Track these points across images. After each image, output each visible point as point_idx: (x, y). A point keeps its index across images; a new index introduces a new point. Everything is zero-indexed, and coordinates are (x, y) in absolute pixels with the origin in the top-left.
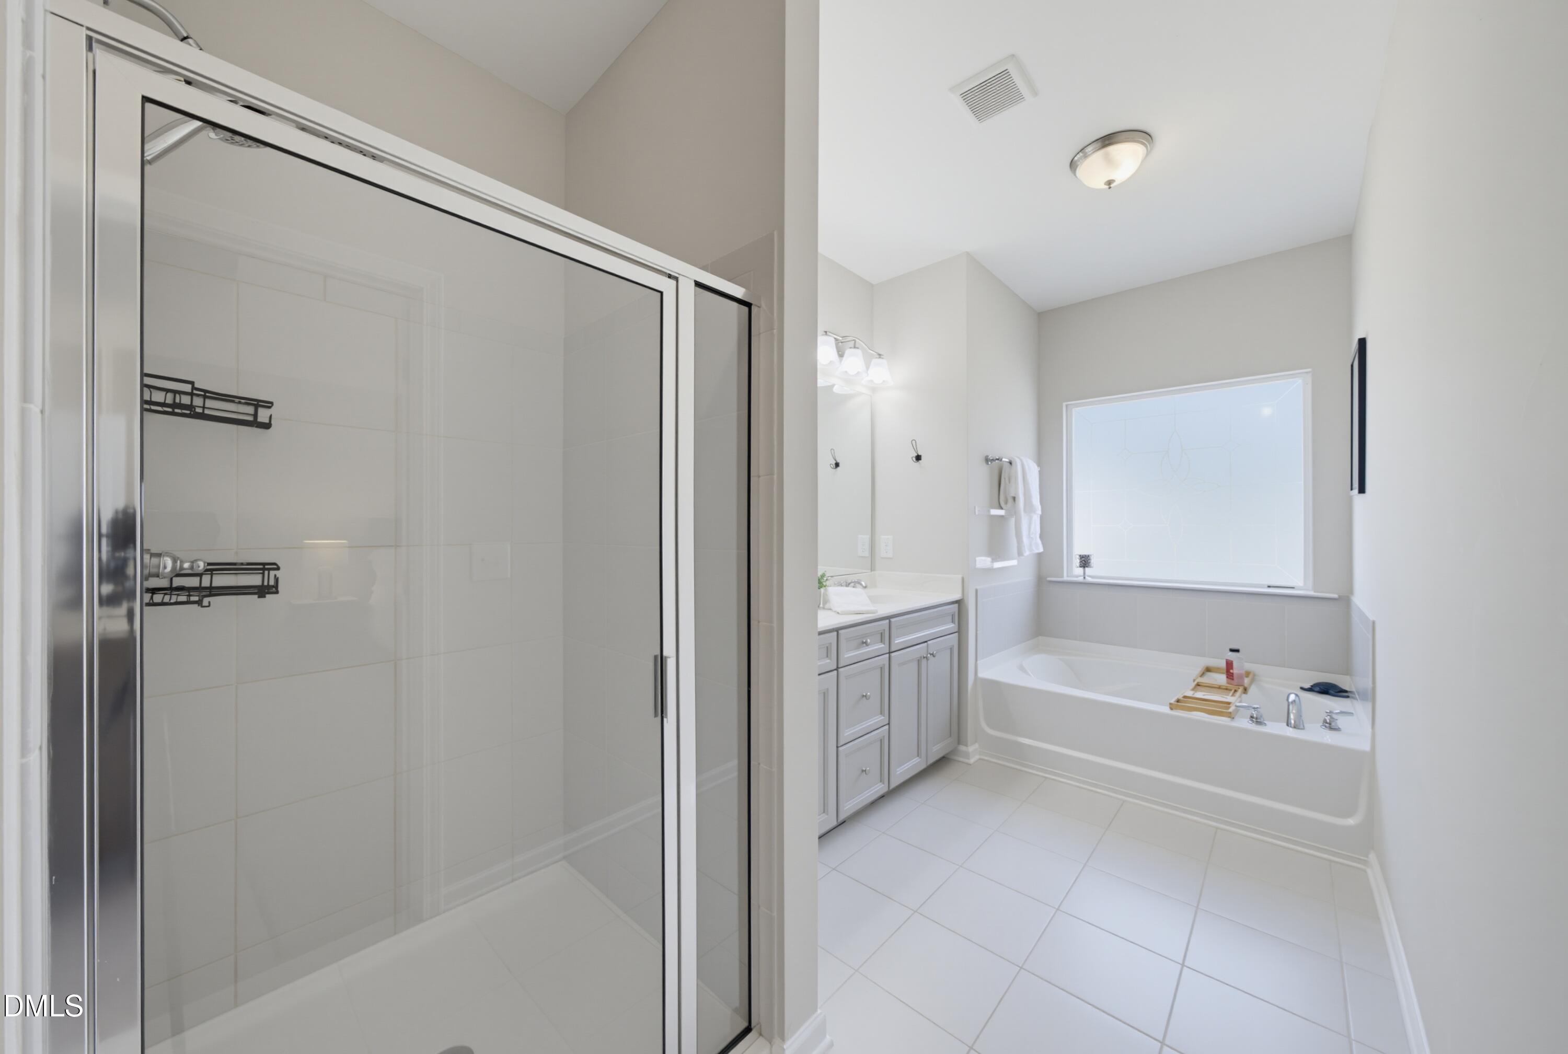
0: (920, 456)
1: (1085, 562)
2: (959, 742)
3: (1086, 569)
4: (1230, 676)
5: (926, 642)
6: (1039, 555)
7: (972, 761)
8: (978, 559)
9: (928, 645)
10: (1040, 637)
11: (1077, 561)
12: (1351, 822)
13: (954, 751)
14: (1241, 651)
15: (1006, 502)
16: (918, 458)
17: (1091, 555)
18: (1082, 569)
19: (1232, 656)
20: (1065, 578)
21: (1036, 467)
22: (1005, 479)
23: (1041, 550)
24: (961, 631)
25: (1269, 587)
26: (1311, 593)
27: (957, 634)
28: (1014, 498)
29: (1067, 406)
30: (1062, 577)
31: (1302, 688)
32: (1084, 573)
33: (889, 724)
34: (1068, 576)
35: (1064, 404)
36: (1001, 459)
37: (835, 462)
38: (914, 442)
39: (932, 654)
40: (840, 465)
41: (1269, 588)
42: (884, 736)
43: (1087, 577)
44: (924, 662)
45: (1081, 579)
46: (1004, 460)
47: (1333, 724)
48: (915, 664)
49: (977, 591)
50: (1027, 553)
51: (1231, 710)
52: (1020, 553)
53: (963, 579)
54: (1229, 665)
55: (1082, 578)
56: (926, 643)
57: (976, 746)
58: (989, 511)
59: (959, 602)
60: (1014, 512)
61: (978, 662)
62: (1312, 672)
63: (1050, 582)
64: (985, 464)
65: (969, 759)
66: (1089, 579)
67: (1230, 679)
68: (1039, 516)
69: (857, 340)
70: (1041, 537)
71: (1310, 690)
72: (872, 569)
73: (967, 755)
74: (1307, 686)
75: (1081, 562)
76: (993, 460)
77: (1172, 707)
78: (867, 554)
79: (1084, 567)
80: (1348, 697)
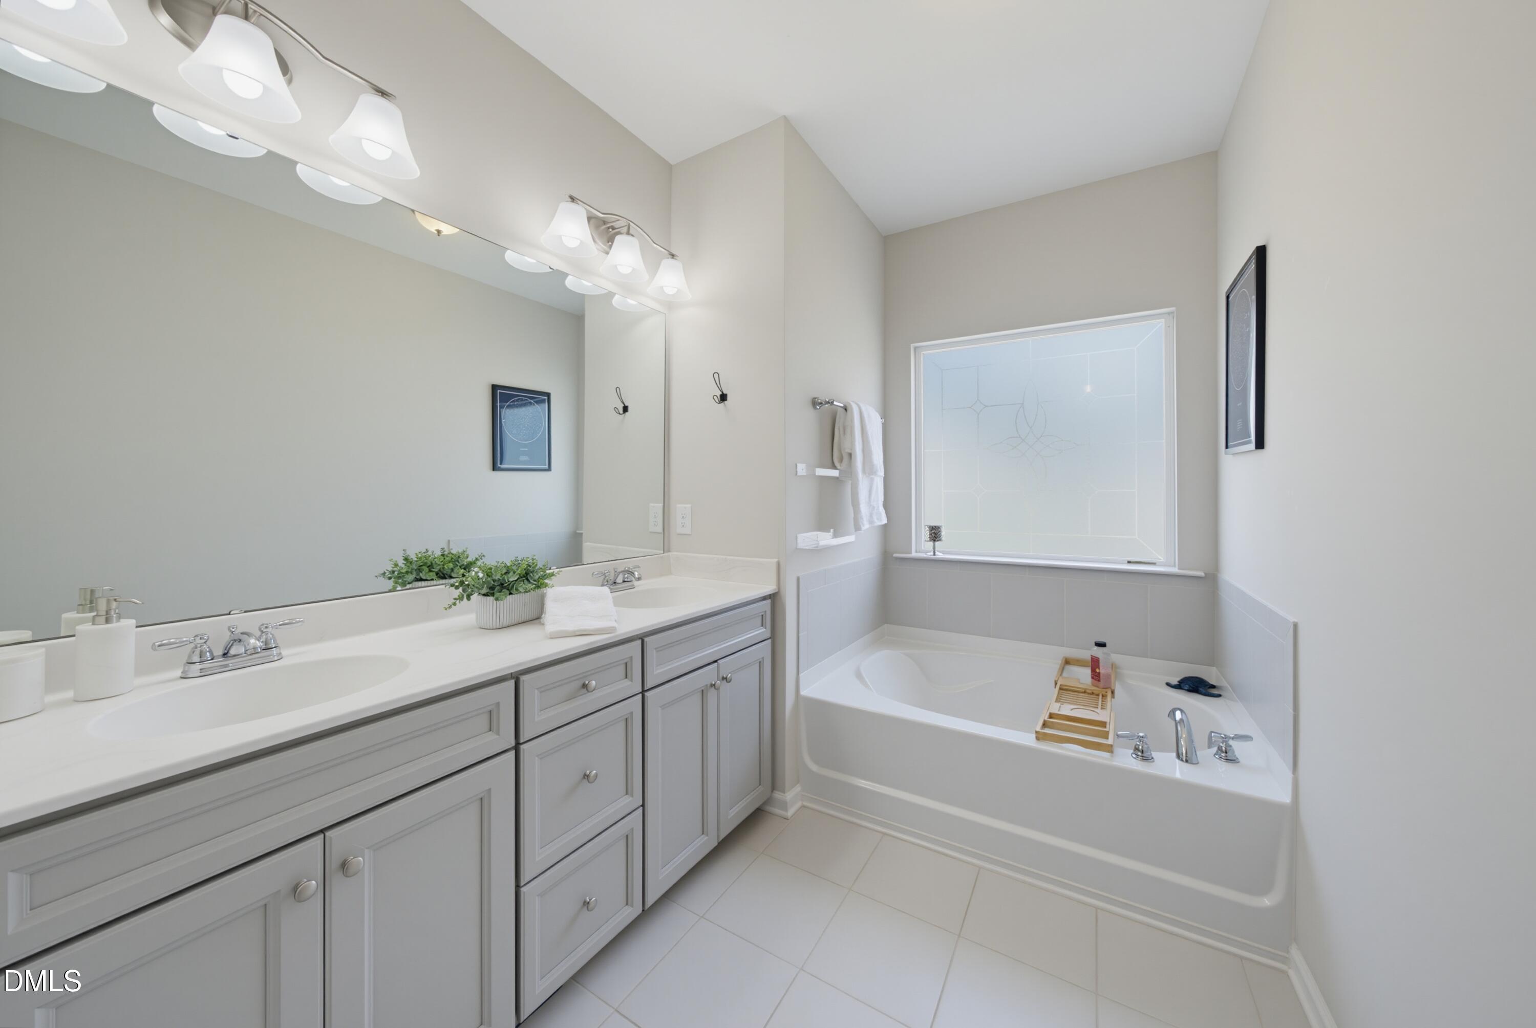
0: (726, 395)
1: (935, 534)
2: (774, 788)
3: (937, 543)
4: (1096, 676)
5: (716, 661)
6: (885, 527)
7: (790, 813)
8: (801, 537)
9: (718, 667)
10: (886, 625)
11: (926, 534)
12: (1266, 902)
13: (768, 801)
14: (1107, 645)
15: (841, 460)
16: (723, 398)
17: (941, 526)
18: (931, 543)
19: (1098, 652)
20: (914, 554)
21: (879, 417)
22: (839, 429)
23: (885, 521)
24: (775, 637)
25: (1129, 562)
26: (1175, 570)
27: (770, 641)
28: (850, 455)
29: (915, 348)
30: (911, 553)
31: (1168, 684)
32: (934, 548)
33: (643, 806)
34: (916, 552)
35: (913, 345)
36: (832, 402)
37: (623, 405)
38: (716, 375)
39: (724, 679)
40: (629, 409)
41: (1129, 564)
42: (632, 829)
43: (937, 553)
44: (712, 693)
45: (930, 555)
46: (835, 403)
47: (1229, 754)
48: (697, 697)
49: (798, 579)
50: (866, 526)
51: (1110, 741)
52: (857, 528)
53: (778, 564)
54: (1095, 663)
55: (932, 553)
56: (716, 664)
57: (798, 788)
58: (814, 471)
59: (774, 598)
60: (849, 472)
61: (801, 675)
62: (1180, 663)
63: (897, 558)
64: (811, 407)
65: (786, 810)
66: (940, 555)
67: (1095, 680)
68: (882, 478)
69: (631, 223)
70: (886, 505)
71: (1179, 686)
72: (666, 549)
73: (784, 805)
74: (1175, 681)
75: (931, 534)
76: (821, 403)
77: (1040, 737)
78: (659, 529)
79: (935, 541)
80: (1219, 696)
